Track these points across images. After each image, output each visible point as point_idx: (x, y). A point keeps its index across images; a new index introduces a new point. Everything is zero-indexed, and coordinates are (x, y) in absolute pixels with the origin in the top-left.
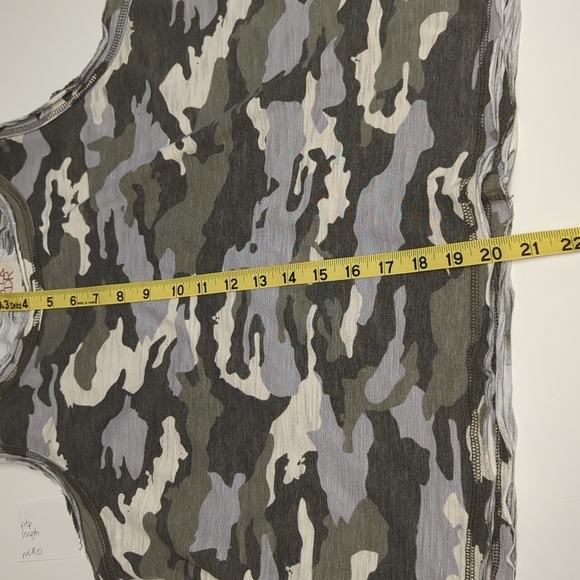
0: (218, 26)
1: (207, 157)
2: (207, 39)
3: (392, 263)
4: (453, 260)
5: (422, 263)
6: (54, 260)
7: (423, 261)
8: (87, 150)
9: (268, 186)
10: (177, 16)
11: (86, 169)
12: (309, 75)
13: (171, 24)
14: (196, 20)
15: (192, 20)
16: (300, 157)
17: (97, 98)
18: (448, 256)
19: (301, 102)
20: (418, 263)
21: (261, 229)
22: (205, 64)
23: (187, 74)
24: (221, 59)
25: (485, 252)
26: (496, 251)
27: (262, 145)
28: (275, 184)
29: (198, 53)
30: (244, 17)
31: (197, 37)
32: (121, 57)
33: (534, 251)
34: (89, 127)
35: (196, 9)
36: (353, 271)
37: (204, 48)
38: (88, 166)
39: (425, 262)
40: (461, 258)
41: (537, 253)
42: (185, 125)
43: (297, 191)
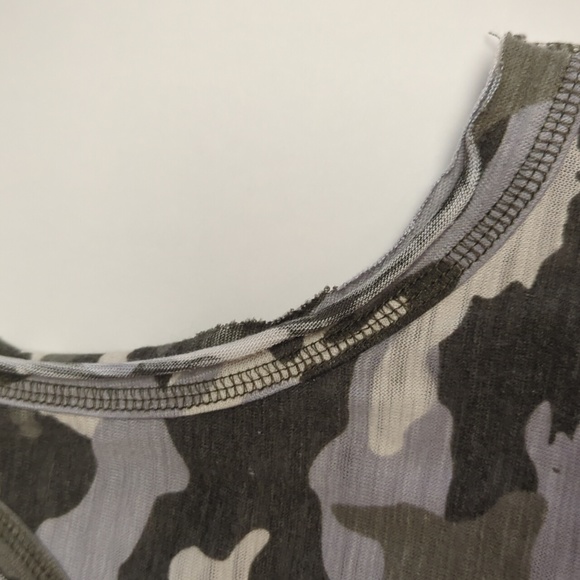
32: (510, 261)
34: (347, 456)
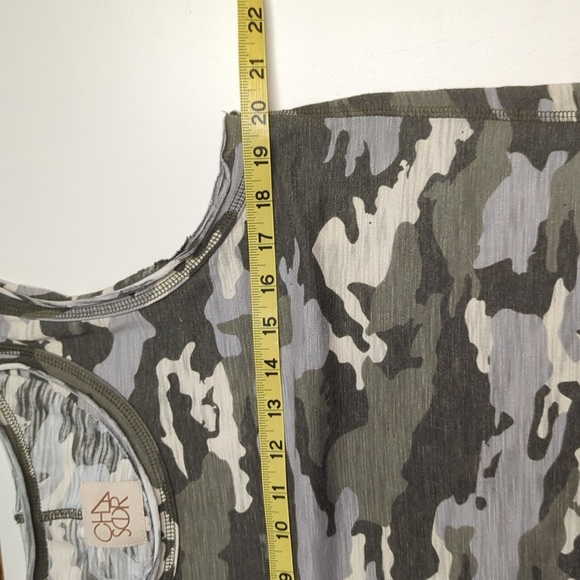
0: (401, 175)
1: (396, 371)
2: (383, 190)
3: (260, 235)
4: (262, 159)
5: (263, 197)
6: (193, 485)
7: (260, 195)
8: (218, 333)
9: (497, 422)
10: (337, 151)
11: (219, 358)
12: (560, 285)
13: (327, 160)
14: (364, 160)
15: (357, 159)
16: (545, 390)
17: (227, 264)
18: (257, 163)
19: (542, 317)
20: (263, 202)
21: (489, 479)
22: (382, 227)
23: (353, 234)
24: (408, 224)
25: (256, 120)
26: (255, 106)
27: (483, 366)
28: (507, 421)
29: (371, 209)
30: (444, 172)
31: (368, 185)
33: (260, 64)
34: (217, 302)
35: (365, 144)
36: (267, 283)
37: (380, 202)
38: (223, 354)
39: (262, 193)
40: (261, 148)
41: (262, 61)
42: (352, 307)
43: (542, 433)
